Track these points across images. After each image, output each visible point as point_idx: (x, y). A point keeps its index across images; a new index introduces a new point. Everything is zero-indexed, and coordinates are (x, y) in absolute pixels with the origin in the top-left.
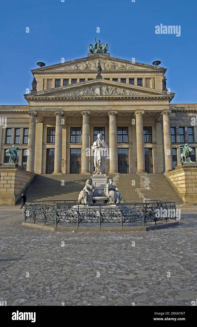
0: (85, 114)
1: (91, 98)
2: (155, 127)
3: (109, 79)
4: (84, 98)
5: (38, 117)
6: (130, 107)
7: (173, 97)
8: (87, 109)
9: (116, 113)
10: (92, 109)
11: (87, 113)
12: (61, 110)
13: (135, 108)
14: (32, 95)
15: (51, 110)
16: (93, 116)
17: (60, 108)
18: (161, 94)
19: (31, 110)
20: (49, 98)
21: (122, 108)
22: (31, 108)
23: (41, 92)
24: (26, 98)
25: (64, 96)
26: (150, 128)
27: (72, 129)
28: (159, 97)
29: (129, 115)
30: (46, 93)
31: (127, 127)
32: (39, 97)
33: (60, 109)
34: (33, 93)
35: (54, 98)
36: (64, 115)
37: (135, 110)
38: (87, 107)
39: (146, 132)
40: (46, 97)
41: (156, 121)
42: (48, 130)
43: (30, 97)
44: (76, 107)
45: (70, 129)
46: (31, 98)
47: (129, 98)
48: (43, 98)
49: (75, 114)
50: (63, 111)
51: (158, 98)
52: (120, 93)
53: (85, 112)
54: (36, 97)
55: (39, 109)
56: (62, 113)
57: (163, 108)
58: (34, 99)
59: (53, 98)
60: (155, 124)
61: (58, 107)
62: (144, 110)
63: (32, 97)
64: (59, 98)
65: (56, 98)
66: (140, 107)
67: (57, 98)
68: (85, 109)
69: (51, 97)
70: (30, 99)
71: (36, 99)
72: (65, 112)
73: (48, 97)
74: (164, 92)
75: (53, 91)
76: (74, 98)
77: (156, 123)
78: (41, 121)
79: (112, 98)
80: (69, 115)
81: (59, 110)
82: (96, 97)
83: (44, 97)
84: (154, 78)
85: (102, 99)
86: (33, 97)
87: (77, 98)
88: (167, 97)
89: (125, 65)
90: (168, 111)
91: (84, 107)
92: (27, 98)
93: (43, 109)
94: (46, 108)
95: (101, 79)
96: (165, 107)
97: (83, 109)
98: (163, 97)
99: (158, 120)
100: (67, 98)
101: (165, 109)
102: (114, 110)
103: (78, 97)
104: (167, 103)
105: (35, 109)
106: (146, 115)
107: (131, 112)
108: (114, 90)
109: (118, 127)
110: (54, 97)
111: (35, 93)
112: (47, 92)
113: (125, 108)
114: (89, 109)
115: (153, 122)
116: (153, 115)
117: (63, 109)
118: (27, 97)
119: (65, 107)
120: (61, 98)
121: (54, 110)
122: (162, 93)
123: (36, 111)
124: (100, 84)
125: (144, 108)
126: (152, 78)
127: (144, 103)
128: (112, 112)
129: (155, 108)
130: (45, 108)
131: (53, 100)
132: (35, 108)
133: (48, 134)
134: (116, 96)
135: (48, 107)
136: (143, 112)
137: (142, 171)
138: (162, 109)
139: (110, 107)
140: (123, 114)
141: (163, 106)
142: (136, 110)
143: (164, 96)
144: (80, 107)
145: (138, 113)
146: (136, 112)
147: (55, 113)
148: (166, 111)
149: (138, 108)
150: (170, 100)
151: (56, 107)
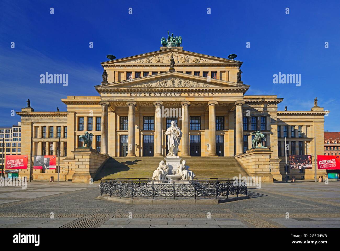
0: (158, 105)
1: (163, 90)
2: (228, 116)
3: (182, 72)
4: (156, 90)
5: (110, 107)
6: (203, 98)
7: (247, 89)
8: (159, 99)
9: (189, 103)
10: (165, 100)
11: (160, 104)
12: (133, 101)
13: (208, 99)
15: (123, 101)
16: (166, 106)
17: (132, 98)
18: (235, 86)
19: (102, 100)
20: (121, 90)
21: (195, 100)
22: (102, 98)
23: (112, 83)
24: (97, 90)
25: (136, 88)
26: (223, 117)
27: (144, 117)
28: (233, 89)
29: (202, 106)
30: (117, 84)
31: (200, 117)
32: (111, 88)
33: (132, 100)
34: (104, 85)
35: (126, 90)
36: (136, 105)
38: (160, 98)
39: (218, 120)
40: (118, 88)
41: (229, 111)
42: (121, 119)
44: (149, 98)
45: (142, 118)
46: (102, 89)
47: (203, 90)
48: (114, 90)
49: (147, 105)
50: (135, 101)
52: (194, 85)
53: (157, 102)
54: (108, 88)
55: (111, 100)
56: (135, 103)
58: (106, 90)
59: (124, 90)
60: (228, 114)
61: (130, 98)
62: (217, 101)
64: (131, 90)
65: (128, 90)
66: (213, 98)
67: (129, 89)
68: (158, 99)
69: (123, 88)
70: (100, 90)
71: (108, 90)
72: (137, 102)
74: (238, 84)
75: (125, 83)
76: (146, 90)
78: (113, 110)
79: (186, 90)
80: (142, 106)
81: (131, 101)
82: (169, 88)
84: (229, 71)
85: (175, 91)
86: (105, 88)
87: (150, 90)
88: (242, 89)
89: (199, 58)
90: (242, 102)
91: (158, 98)
93: (115, 99)
94: (119, 98)
95: (174, 72)
96: (239, 98)
97: (156, 100)
98: (237, 89)
99: (231, 110)
100: (140, 90)
101: (238, 100)
102: (187, 101)
103: (151, 88)
104: (241, 94)
106: (219, 106)
107: (205, 102)
108: (187, 83)
109: (190, 116)
110: (126, 88)
111: (106, 85)
113: (198, 99)
114: (162, 100)
115: (227, 112)
116: (226, 105)
117: (135, 99)
118: (98, 88)
119: (138, 98)
120: (133, 90)
121: (127, 101)
124: (173, 76)
125: (217, 99)
126: (227, 71)
127: (218, 94)
128: (185, 102)
129: (228, 99)
130: (117, 98)
131: (125, 92)
132: (107, 98)
133: (121, 122)
134: (189, 88)
136: (216, 103)
137: (213, 154)
138: (236, 101)
139: (183, 98)
140: (196, 104)
141: (237, 98)
142: (209, 101)
144: (152, 98)
145: (211, 104)
146: (209, 103)
147: (128, 103)
148: (239, 102)
149: (211, 99)
150: (244, 91)
151: (128, 98)
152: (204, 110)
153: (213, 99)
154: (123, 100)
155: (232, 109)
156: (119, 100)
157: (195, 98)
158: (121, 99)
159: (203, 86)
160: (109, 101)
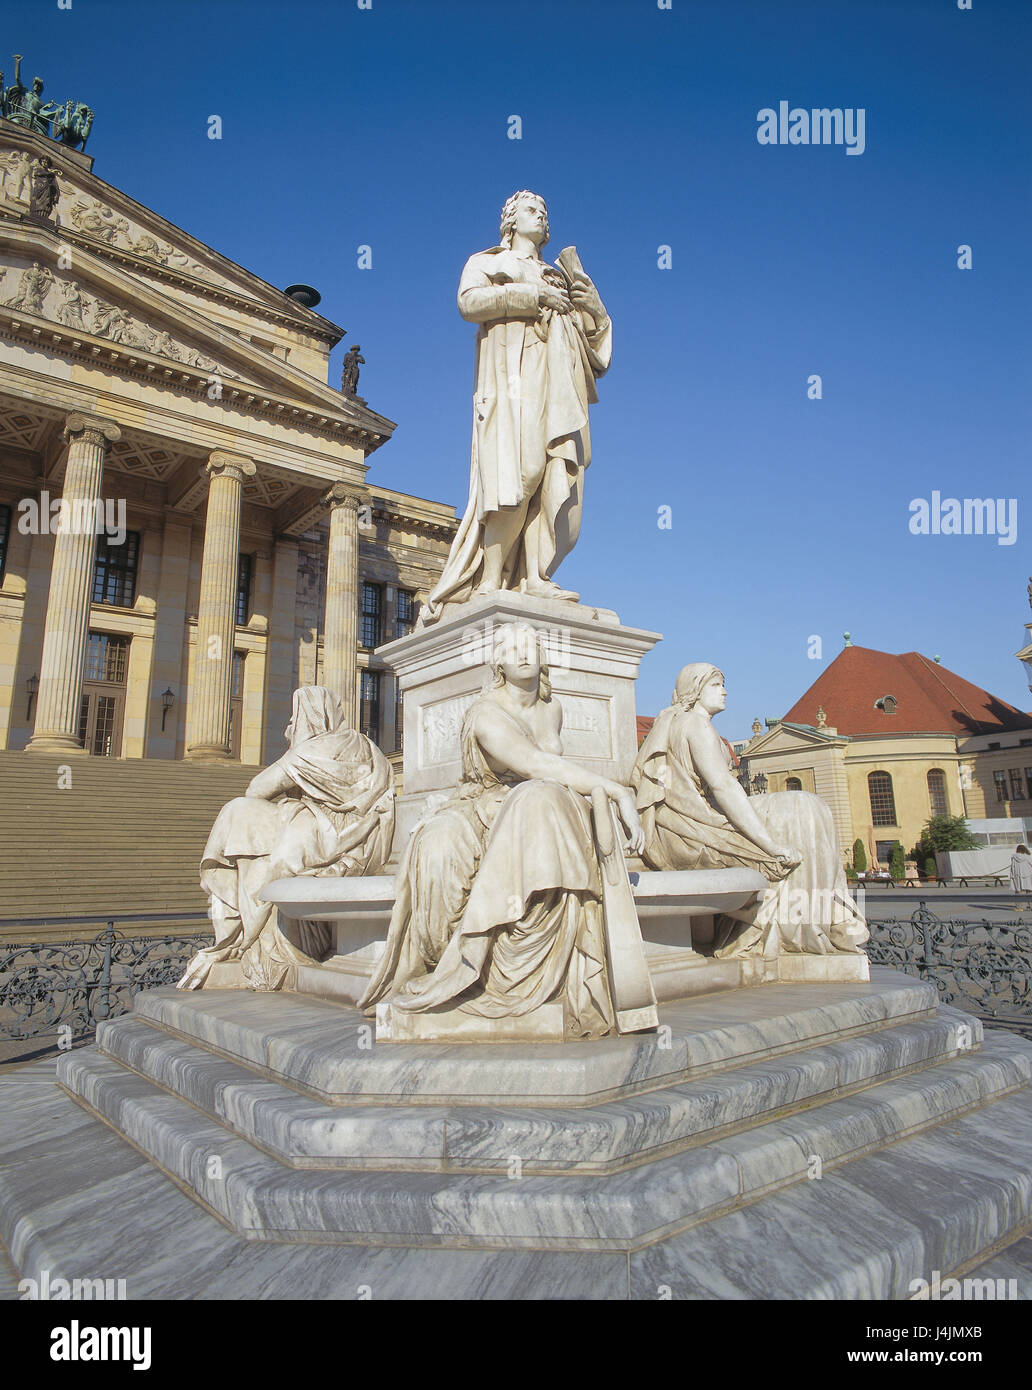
2: (272, 558)
6: (190, 426)
7: (384, 438)
9: (115, 433)
13: (211, 439)
18: (337, 410)
21: (146, 421)
26: (244, 560)
28: (330, 422)
29: (158, 478)
31: (136, 534)
37: (211, 450)
41: (279, 536)
47: (193, 379)
51: (324, 420)
52: (149, 343)
57: (340, 474)
60: (273, 546)
62: (254, 461)
66: (238, 439)
74: (353, 405)
77: (278, 544)
79: (106, 353)
84: (288, 350)
85: (44, 341)
88: (362, 429)
89: (162, 244)
90: (358, 492)
96: (349, 470)
98: (344, 427)
99: (288, 531)
101: (344, 480)
102: (101, 419)
104: (357, 455)
108: (116, 321)
113: (164, 426)
115: (267, 535)
116: (272, 501)
122: (346, 405)
125: (257, 452)
126: (282, 347)
127: (263, 427)
128: (89, 423)
129: (304, 465)
134: (127, 351)
136: (250, 469)
137: (214, 748)
138: (335, 479)
139: (84, 396)
141: (340, 467)
142: (218, 449)
143: (352, 421)
145: (224, 466)
146: (213, 460)
148: (348, 491)
149: (230, 444)
150: (370, 444)
152: (167, 503)
153: (237, 446)
155: (293, 527)
157: (147, 414)
159: (194, 364)
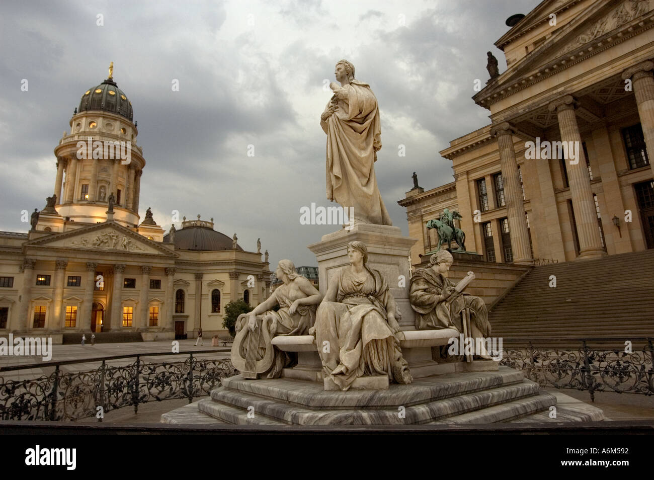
0: (636, 76)
1: (641, 24)
8: (638, 59)
11: (642, 71)
12: (565, 94)
14: (490, 91)
15: (541, 105)
17: (560, 90)
20: (527, 80)
22: (495, 118)
23: (505, 74)
24: (478, 103)
25: (561, 58)
30: (516, 71)
32: (504, 86)
33: (560, 93)
34: (490, 86)
35: (539, 74)
38: (637, 54)
40: (520, 79)
43: (486, 97)
46: (488, 97)
48: (513, 87)
50: (569, 94)
53: (632, 71)
54: (498, 90)
55: (511, 114)
56: (570, 100)
58: (495, 96)
59: (535, 76)
61: (555, 92)
63: (489, 95)
64: (551, 68)
65: (543, 72)
67: (546, 69)
68: (633, 61)
69: (529, 75)
70: (486, 100)
71: (499, 94)
72: (576, 95)
73: (522, 78)
75: (532, 59)
81: (559, 97)
83: (514, 82)
86: (492, 93)
87: (600, 44)
91: (628, 58)
92: (480, 102)
93: (521, 110)
94: (527, 104)
97: (626, 65)
100: (572, 58)
103: (602, 39)
105: (503, 119)
110: (537, 71)
111: (494, 83)
112: (519, 69)
114: (646, 55)
117: (569, 89)
118: (481, 99)
119: (574, 83)
120: (555, 66)
121: (548, 102)
123: (506, 121)
130: (524, 105)
131: (538, 79)
132: (503, 115)
135: (531, 102)
144: (614, 65)
147: (552, 107)
151: (551, 93)
154: (539, 104)
156: (528, 107)
158: (534, 103)
160: (508, 120)
